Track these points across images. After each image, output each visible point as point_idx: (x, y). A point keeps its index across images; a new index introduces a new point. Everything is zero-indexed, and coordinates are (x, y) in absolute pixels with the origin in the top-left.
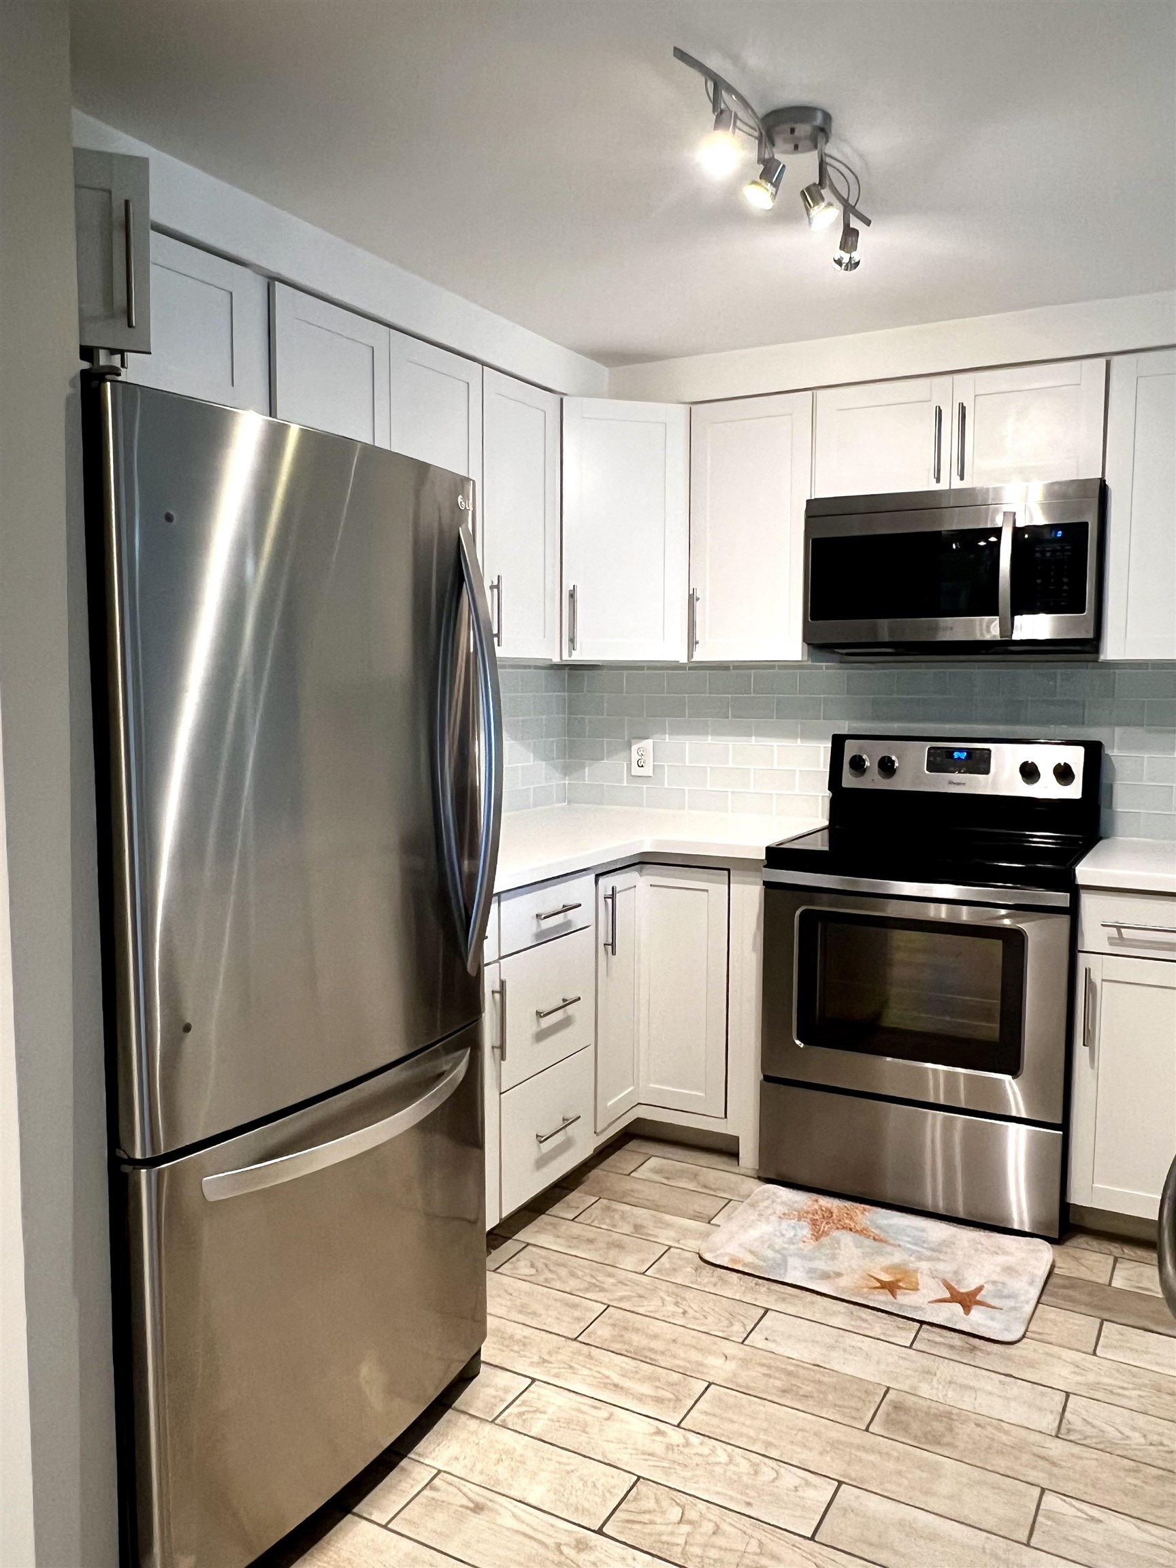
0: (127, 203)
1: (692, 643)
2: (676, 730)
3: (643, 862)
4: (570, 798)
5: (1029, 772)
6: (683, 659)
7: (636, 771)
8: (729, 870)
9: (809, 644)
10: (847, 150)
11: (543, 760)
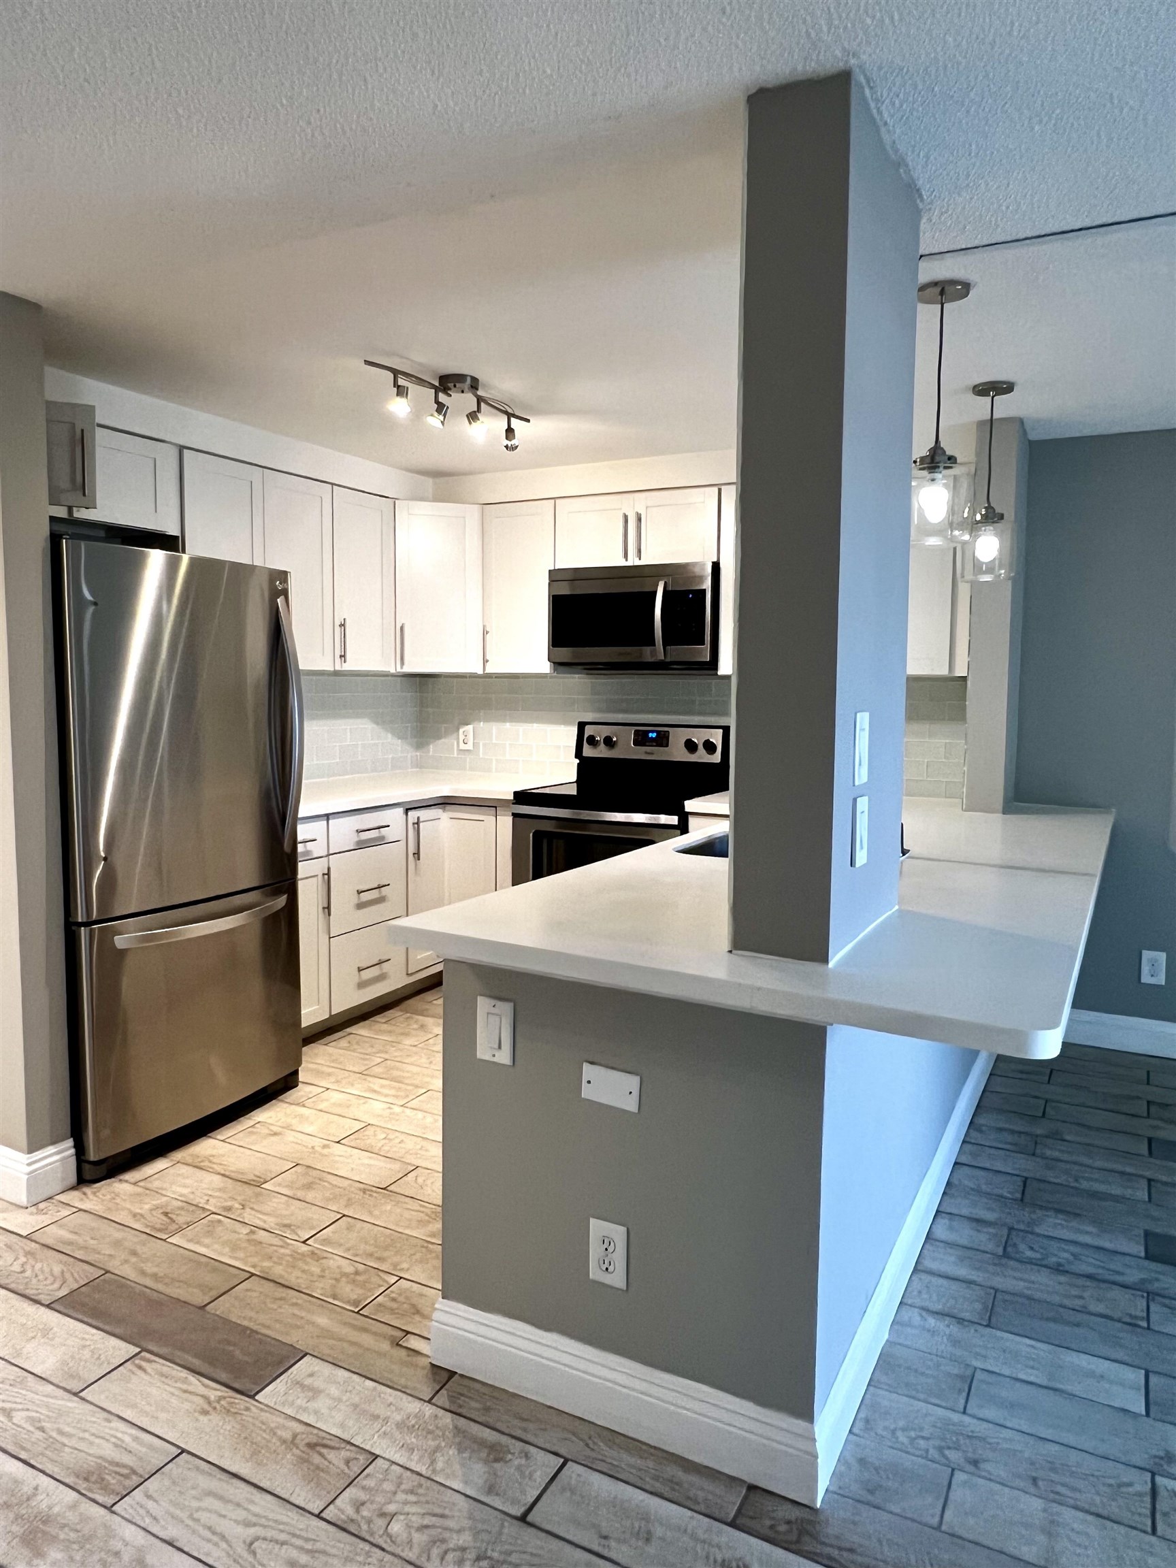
0: (82, 431)
1: (485, 661)
2: (486, 720)
3: (445, 802)
4: (419, 765)
5: (691, 746)
6: (480, 672)
7: (462, 746)
8: (496, 807)
9: (554, 663)
10: (493, 392)
11: (399, 738)
